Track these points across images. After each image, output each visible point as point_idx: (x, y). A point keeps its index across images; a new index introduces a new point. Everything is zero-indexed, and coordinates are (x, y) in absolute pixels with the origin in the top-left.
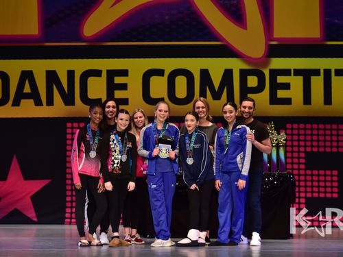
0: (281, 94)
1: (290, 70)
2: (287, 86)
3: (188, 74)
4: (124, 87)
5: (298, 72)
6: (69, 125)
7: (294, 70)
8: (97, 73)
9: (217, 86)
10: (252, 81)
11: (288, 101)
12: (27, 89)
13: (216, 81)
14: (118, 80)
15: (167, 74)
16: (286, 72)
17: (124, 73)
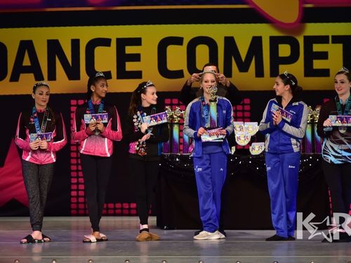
0: (318, 64)
1: (328, 37)
2: (324, 56)
3: (210, 43)
4: (136, 58)
5: (336, 39)
6: (73, 102)
7: (333, 37)
8: (106, 42)
9: (243, 56)
10: (285, 50)
11: (325, 73)
12: (27, 62)
13: (243, 51)
14: (130, 50)
15: (186, 42)
16: (323, 39)
17: (137, 42)
